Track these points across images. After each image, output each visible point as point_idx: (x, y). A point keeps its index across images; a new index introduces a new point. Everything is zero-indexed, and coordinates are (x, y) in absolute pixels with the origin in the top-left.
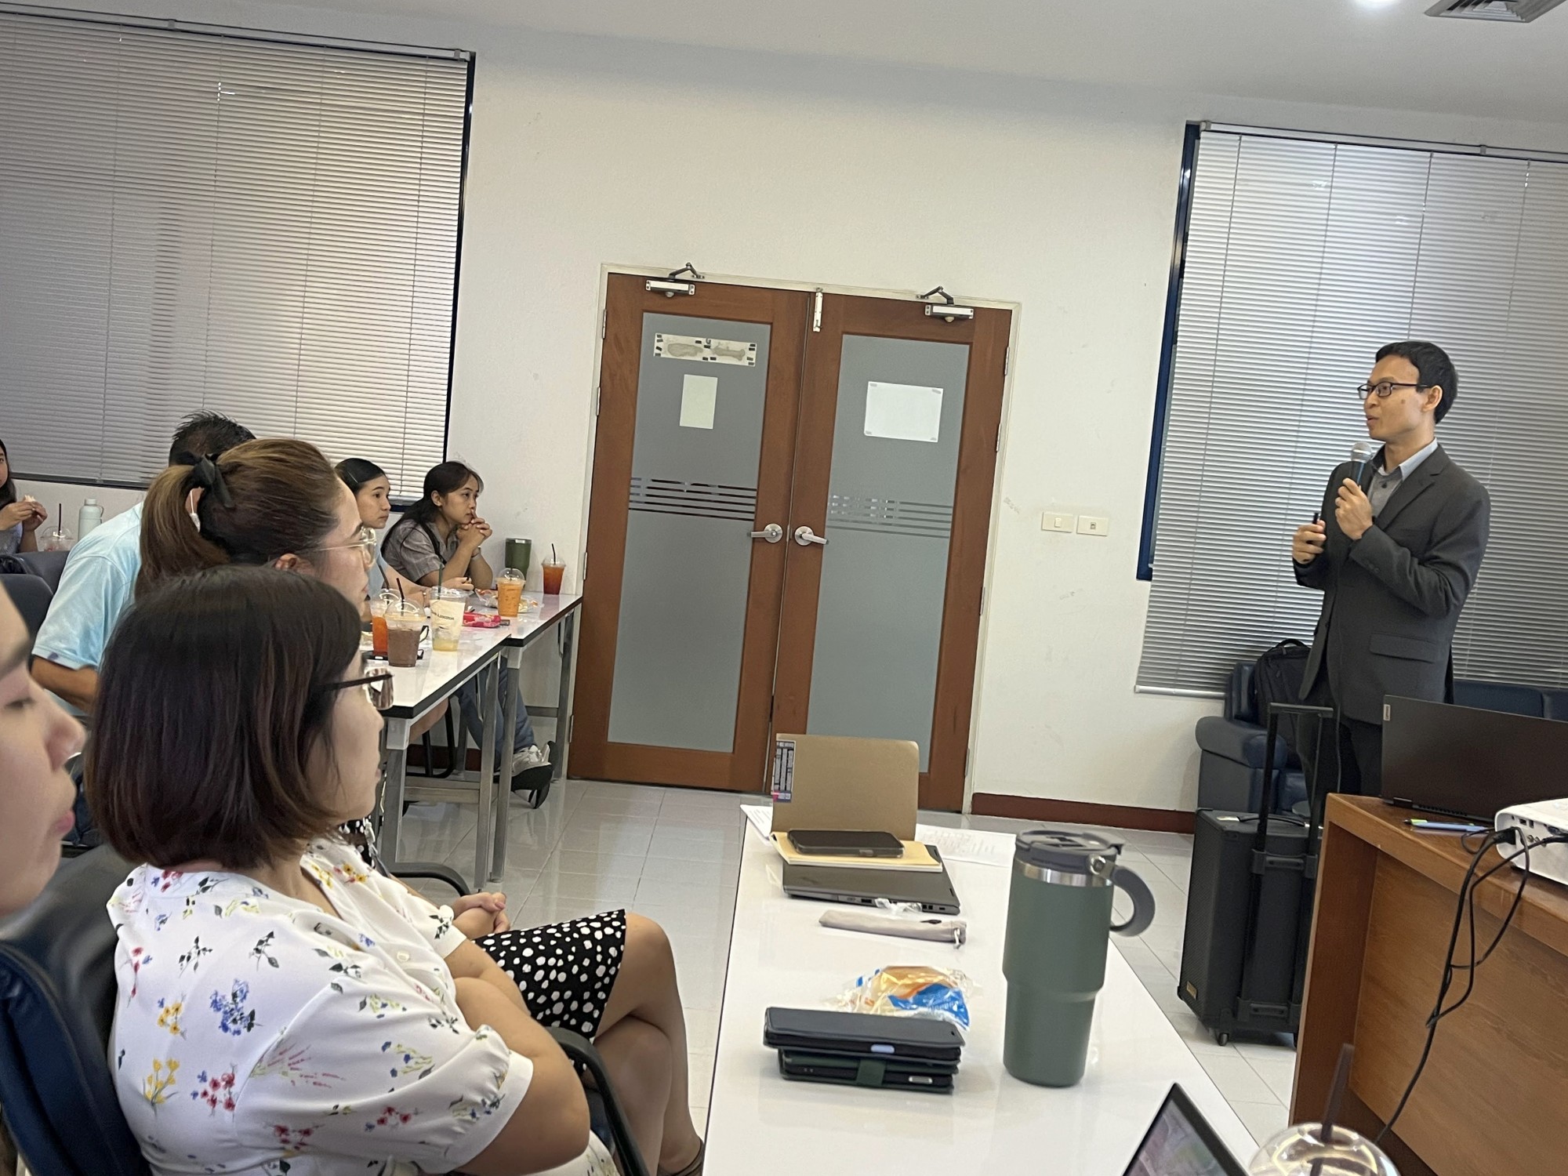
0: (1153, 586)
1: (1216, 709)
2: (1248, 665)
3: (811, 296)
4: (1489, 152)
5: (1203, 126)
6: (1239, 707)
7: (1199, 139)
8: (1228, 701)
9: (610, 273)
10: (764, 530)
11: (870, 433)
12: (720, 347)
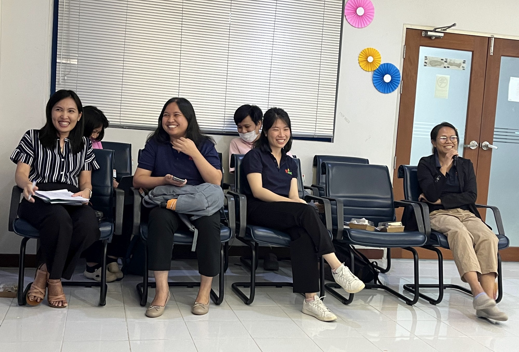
3: (490, 39)
9: (407, 28)
10: (469, 144)
11: (511, 100)
12: (451, 62)
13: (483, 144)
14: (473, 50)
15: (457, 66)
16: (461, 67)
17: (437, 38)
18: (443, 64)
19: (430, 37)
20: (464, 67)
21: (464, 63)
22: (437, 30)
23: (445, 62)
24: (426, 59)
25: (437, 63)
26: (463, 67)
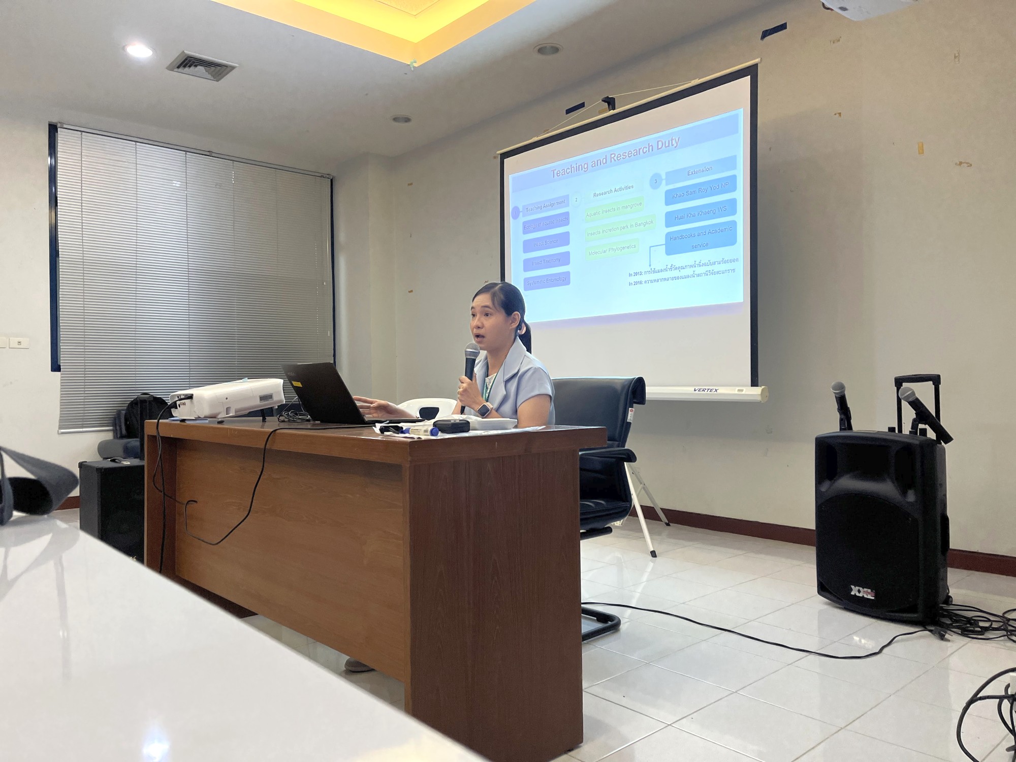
0: (62, 374)
4: (213, 155)
5: (59, 125)
6: (121, 432)
7: (57, 132)
8: (115, 431)
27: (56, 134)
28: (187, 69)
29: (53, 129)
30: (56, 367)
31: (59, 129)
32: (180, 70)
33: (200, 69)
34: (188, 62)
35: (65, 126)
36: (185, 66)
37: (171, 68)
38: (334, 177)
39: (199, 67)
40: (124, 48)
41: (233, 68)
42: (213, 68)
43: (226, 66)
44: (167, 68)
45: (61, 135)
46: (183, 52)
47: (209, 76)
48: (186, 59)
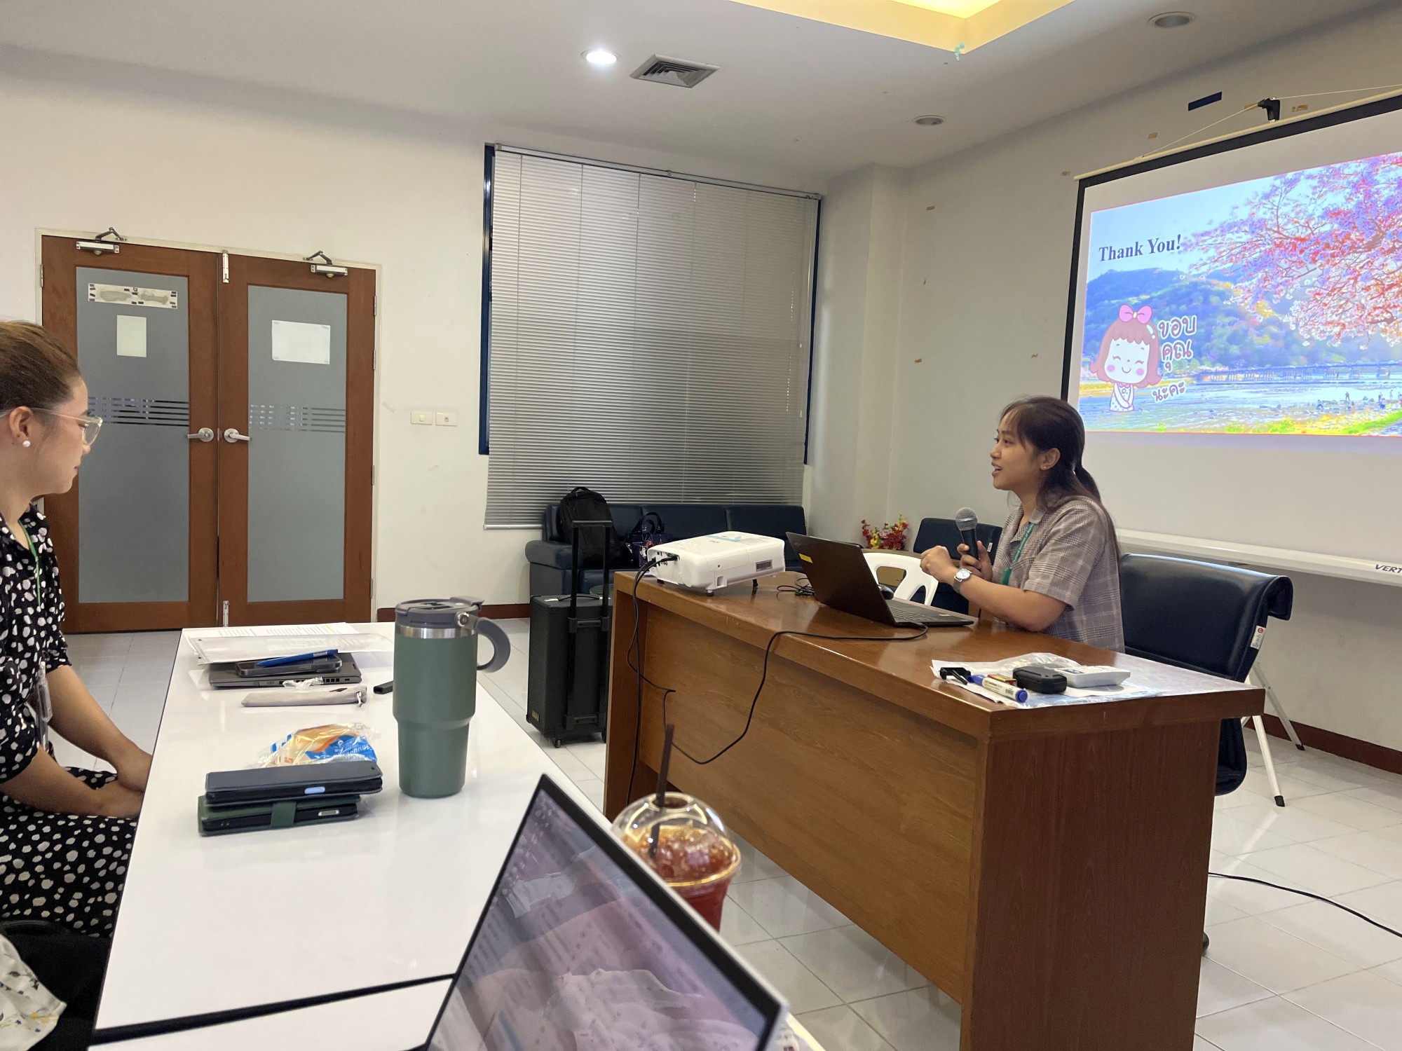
0: (490, 458)
1: (537, 535)
2: (554, 506)
3: (218, 256)
4: (673, 175)
5: (496, 147)
6: (552, 532)
7: (494, 156)
8: (544, 530)
9: (43, 236)
10: (197, 432)
11: (277, 358)
12: (146, 293)
13: (227, 433)
14: (186, 274)
15: (159, 301)
16: (168, 303)
17: (105, 252)
18: (130, 296)
19: (91, 251)
20: (174, 303)
21: (172, 296)
22: (103, 239)
23: (133, 293)
24: (94, 289)
25: (116, 296)
26: (171, 303)
27: (493, 157)
28: (655, 76)
29: (490, 151)
30: (484, 449)
31: (496, 153)
32: (648, 77)
33: (672, 75)
34: (658, 68)
35: (503, 148)
36: (654, 73)
37: (636, 76)
38: (823, 197)
39: (670, 72)
40: (583, 54)
41: (713, 71)
42: (687, 73)
43: (704, 69)
44: (631, 76)
45: (499, 159)
46: (654, 56)
47: (682, 82)
48: (657, 64)
